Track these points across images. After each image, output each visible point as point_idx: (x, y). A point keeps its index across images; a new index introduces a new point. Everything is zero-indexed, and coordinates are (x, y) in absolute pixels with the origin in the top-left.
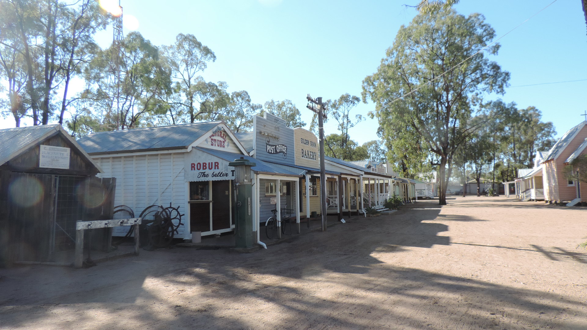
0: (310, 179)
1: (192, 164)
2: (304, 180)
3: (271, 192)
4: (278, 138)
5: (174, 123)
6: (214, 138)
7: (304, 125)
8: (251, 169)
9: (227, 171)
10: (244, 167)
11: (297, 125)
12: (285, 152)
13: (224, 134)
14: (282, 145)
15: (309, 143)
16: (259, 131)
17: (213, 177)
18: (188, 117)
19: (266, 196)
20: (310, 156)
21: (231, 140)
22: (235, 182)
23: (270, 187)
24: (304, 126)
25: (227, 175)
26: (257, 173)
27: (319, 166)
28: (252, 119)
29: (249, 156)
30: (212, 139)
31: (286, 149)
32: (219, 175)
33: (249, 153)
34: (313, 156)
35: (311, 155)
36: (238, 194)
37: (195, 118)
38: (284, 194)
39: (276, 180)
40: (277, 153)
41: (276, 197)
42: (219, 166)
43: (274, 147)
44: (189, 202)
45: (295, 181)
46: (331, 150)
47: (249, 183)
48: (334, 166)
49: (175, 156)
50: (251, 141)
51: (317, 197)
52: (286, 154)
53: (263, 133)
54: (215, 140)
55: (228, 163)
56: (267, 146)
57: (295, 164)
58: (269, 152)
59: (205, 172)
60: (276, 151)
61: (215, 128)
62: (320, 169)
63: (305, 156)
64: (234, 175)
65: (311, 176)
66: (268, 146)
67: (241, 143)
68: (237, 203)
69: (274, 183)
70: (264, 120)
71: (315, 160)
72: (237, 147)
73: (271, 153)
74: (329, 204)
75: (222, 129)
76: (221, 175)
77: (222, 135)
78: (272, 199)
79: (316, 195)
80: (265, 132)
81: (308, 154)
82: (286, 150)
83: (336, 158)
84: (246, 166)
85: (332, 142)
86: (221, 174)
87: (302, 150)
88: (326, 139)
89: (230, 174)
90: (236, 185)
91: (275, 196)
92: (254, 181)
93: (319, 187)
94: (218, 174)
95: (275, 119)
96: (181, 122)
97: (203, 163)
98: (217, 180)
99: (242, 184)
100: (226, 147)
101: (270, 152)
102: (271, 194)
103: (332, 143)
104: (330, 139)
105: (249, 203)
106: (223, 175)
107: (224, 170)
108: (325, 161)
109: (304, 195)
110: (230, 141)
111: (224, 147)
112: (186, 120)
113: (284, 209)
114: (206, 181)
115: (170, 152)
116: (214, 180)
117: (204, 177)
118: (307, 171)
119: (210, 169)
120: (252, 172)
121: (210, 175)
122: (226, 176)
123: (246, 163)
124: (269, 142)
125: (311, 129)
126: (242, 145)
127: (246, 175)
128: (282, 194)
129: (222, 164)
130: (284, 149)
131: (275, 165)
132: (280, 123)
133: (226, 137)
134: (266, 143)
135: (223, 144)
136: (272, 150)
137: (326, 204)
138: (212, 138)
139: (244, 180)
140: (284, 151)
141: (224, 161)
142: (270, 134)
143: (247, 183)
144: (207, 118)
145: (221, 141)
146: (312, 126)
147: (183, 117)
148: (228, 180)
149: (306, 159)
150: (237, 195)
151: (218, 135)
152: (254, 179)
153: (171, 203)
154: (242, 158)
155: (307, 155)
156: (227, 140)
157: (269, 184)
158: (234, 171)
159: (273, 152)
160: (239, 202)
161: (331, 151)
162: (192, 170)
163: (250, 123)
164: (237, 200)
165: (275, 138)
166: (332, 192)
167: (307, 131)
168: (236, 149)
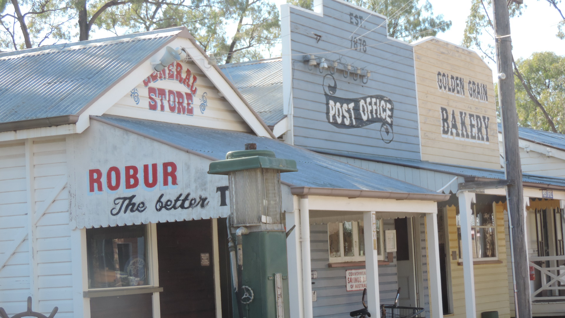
0: (472, 204)
1: (92, 172)
2: (453, 207)
3: (348, 250)
4: (362, 76)
5: (28, 44)
6: (158, 84)
7: (444, 26)
8: (282, 180)
9: (205, 190)
10: (259, 174)
11: (423, 27)
12: (389, 120)
13: (188, 72)
14: (377, 97)
15: (466, 86)
16: (299, 56)
17: (159, 210)
18: (70, 17)
19: (330, 266)
20: (469, 128)
21: (213, 88)
22: (231, 226)
23: (344, 234)
24: (444, 30)
25: (203, 202)
26: (301, 194)
27: (502, 162)
28: (276, 17)
29: (273, 137)
30: (152, 90)
31: (392, 110)
32: (179, 203)
33: (270, 128)
34: (480, 130)
35: (472, 126)
36: (241, 263)
37: (92, 22)
38: (389, 256)
39: (361, 213)
40: (360, 122)
41: (364, 267)
42: (178, 174)
43: (352, 105)
44: (86, 294)
45: (423, 215)
46: (538, 104)
47: (277, 227)
48: (548, 160)
49: (36, 148)
50: (277, 87)
51: (499, 262)
52: (391, 125)
53: (314, 63)
54: (162, 92)
55: (206, 165)
56: (328, 104)
57: (423, 158)
58: (335, 123)
59: (134, 196)
60: (358, 118)
61: (162, 53)
62: (504, 170)
63: (454, 131)
64: (228, 201)
65: (478, 196)
66: (331, 103)
67: (245, 96)
68: (241, 291)
69: (355, 224)
70: (315, 19)
71: (485, 143)
72: (233, 111)
73: (343, 125)
74: (538, 285)
75: (183, 55)
76: (187, 204)
77: (184, 76)
78: (351, 274)
79: (493, 255)
80: (320, 58)
81: (463, 124)
82: (389, 113)
83: (555, 131)
84: (264, 171)
85: (539, 80)
86: (184, 201)
87: (443, 109)
88: (521, 71)
89: (214, 199)
90: (234, 235)
91: (361, 265)
92: (292, 220)
93: (502, 229)
94: (177, 200)
95: (351, 14)
96: (51, 36)
97: (128, 169)
98: (172, 220)
99: (255, 230)
100: (197, 111)
101: (339, 121)
102: (348, 259)
103: (539, 82)
104: (532, 69)
105: (279, 292)
106: (191, 204)
107: (193, 186)
108: (522, 144)
109: (454, 258)
110: (210, 94)
111: (190, 111)
112: (64, 29)
113: (393, 307)
114: (138, 223)
115: (22, 135)
116: (163, 221)
117: (132, 211)
118: (462, 180)
119: (148, 185)
120: (285, 190)
121: (151, 206)
122: (202, 206)
123: (266, 163)
124: (333, 88)
125: (468, 40)
126: (249, 101)
127: (265, 202)
128: (382, 258)
129: (188, 167)
130: (384, 110)
131: (358, 163)
132: (368, 25)
133: (195, 79)
134: (326, 95)
135: (189, 104)
136: (346, 115)
137: (530, 284)
138: (152, 85)
139: (260, 219)
140: (383, 116)
141: (193, 157)
142: (336, 65)
143: (269, 227)
144: (130, 19)
145: (179, 95)
146: (472, 28)
147: (55, 18)
148: (208, 218)
149: (457, 138)
150: (239, 268)
151: (171, 77)
152: (292, 213)
153: (30, 300)
154: (251, 146)
155: (459, 126)
156: (200, 91)
157: (341, 225)
158: (225, 188)
159: (347, 122)
160: (248, 290)
161: (538, 109)
162: (92, 190)
163: (267, 30)
164: (240, 284)
165: (353, 74)
166: (547, 245)
167: (457, 47)
168: (228, 116)
